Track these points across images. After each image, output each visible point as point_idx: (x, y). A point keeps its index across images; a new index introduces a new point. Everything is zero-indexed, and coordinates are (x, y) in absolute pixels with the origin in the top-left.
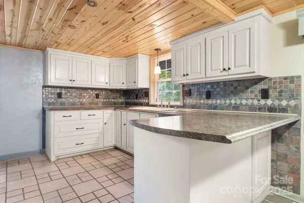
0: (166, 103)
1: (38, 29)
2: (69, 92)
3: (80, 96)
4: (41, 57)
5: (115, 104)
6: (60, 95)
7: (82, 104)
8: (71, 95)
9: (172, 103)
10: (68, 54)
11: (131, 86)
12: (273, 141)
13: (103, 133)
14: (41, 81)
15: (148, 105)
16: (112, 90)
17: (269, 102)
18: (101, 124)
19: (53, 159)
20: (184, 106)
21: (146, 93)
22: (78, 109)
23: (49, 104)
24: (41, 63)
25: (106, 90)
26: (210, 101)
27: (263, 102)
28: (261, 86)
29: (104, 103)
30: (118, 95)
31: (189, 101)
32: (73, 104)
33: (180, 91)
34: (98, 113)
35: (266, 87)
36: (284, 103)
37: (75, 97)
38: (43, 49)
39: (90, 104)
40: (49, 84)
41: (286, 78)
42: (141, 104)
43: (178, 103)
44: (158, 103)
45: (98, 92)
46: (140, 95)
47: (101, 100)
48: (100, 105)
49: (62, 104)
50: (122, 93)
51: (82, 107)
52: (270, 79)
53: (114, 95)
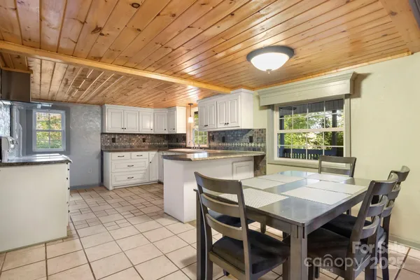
0: (197, 146)
1: (103, 97)
2: (121, 137)
3: (130, 141)
4: (100, 111)
5: (159, 146)
6: (114, 140)
7: (131, 147)
8: (123, 139)
9: (201, 146)
10: (121, 108)
11: (172, 132)
12: (255, 170)
13: (149, 170)
14: (100, 129)
15: (185, 147)
16: (157, 135)
17: (253, 145)
18: (147, 163)
19: (111, 188)
20: (209, 148)
21: (183, 137)
22: (129, 151)
23: (106, 147)
24: (100, 116)
25: (151, 134)
26: (224, 144)
27: (250, 144)
28: (249, 134)
29: (150, 146)
30: (162, 139)
31: (213, 144)
32: (125, 147)
33: (207, 136)
34: (145, 154)
35: (251, 135)
36: (259, 145)
37: (126, 141)
38: (102, 105)
39: (138, 146)
40: (107, 132)
41: (260, 130)
42: (181, 147)
43: (206, 146)
44: (192, 146)
45: (145, 137)
46: (179, 139)
47: (147, 143)
48: (147, 148)
49: (116, 147)
50: (165, 137)
51: (132, 149)
52: (253, 130)
53: (159, 139)
